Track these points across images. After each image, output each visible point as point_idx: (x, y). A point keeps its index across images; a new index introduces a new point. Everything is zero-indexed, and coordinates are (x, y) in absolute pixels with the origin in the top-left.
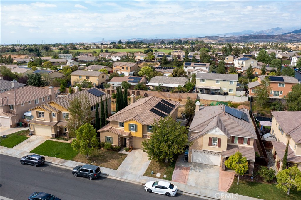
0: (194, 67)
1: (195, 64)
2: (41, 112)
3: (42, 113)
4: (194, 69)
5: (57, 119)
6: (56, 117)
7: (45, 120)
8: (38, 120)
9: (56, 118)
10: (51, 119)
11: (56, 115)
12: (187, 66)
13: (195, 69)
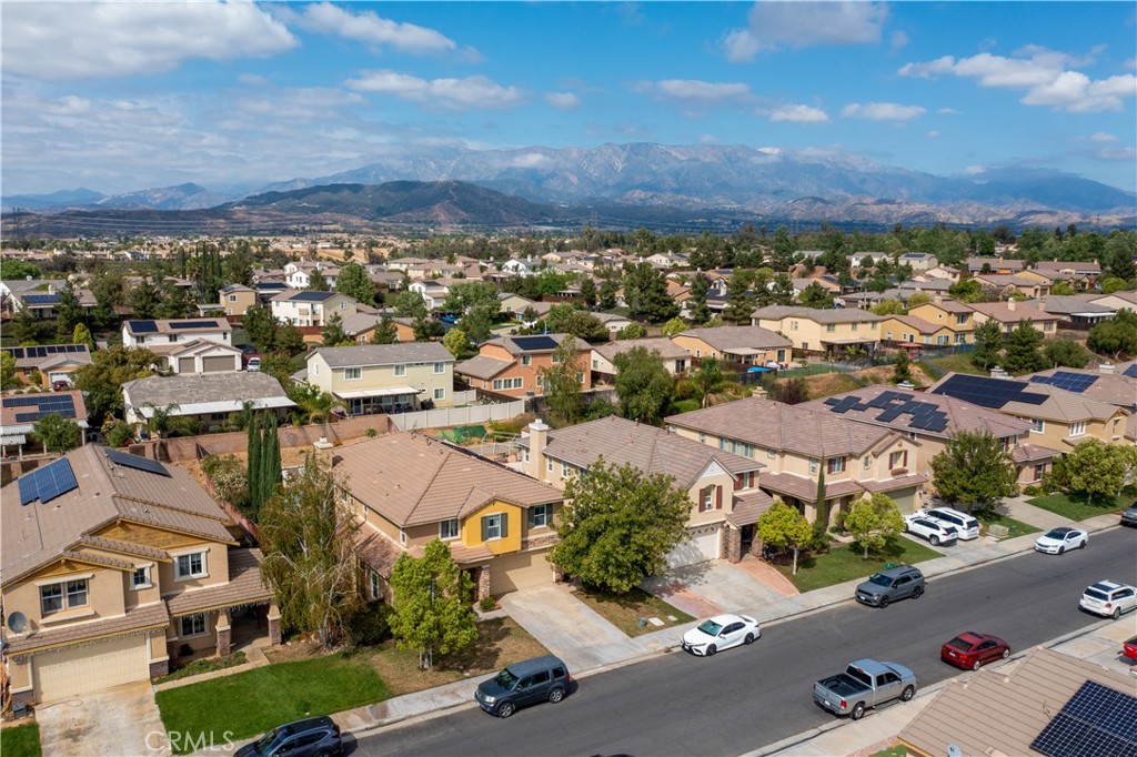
0: (173, 337)
1: (173, 326)
2: (59, 584)
3: (64, 589)
4: (173, 343)
5: (157, 589)
6: (156, 580)
7: (96, 615)
8: (47, 625)
9: (154, 585)
10: (130, 600)
11: (152, 573)
12: (144, 333)
13: (180, 342)
